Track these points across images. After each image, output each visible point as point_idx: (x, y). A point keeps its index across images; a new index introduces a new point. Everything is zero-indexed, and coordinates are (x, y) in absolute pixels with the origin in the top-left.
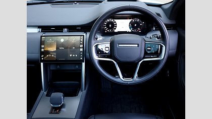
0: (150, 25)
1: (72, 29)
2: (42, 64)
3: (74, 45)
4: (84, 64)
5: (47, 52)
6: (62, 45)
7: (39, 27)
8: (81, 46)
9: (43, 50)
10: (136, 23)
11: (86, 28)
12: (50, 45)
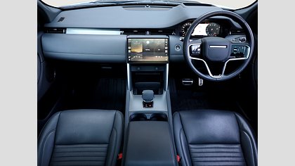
0: (226, 30)
1: (154, 31)
2: (128, 65)
3: (159, 47)
4: (168, 65)
5: (134, 53)
6: (148, 47)
7: (121, 29)
8: (166, 48)
9: (129, 51)
10: (213, 27)
11: (167, 31)
12: (137, 47)
